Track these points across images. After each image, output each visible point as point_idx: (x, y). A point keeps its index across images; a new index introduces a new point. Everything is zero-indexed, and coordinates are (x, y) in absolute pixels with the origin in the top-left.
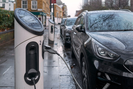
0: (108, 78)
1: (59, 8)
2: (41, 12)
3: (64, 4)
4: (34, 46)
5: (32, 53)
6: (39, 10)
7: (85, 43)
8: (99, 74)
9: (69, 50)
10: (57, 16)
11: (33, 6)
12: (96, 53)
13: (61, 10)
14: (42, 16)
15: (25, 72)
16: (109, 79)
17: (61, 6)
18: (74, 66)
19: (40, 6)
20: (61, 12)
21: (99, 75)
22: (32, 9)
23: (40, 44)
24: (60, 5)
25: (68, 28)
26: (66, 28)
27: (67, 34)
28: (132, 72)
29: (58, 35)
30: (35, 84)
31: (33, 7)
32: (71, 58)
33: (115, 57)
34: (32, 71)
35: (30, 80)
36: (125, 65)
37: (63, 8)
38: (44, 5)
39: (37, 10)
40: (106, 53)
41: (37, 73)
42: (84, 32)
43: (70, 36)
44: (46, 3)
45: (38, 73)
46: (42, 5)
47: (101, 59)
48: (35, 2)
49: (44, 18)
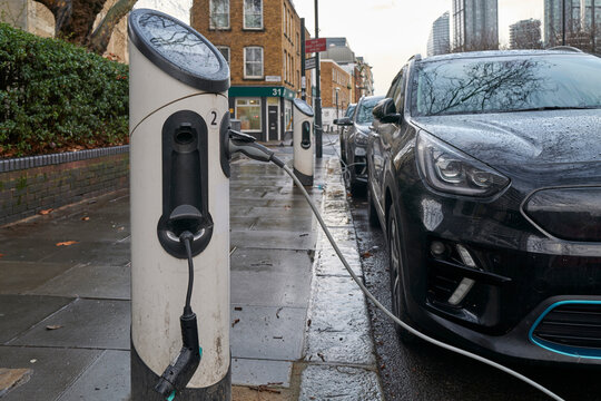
0: (468, 259)
1: (344, 74)
2: (278, 86)
3: (361, 59)
4: (189, 124)
5: (185, 150)
6: (269, 79)
7: (397, 158)
8: (437, 249)
9: (366, 207)
10: (334, 102)
11: (247, 65)
12: (428, 178)
13: (351, 83)
14: (282, 99)
15: (160, 213)
16: (472, 264)
17: (349, 68)
18: (375, 251)
19: (273, 65)
20: (349, 88)
21: (437, 252)
22: (246, 77)
23: (213, 123)
24: (346, 64)
25: (361, 129)
26: (354, 129)
27: (359, 151)
28: (549, 235)
29: (334, 161)
30: (193, 256)
31: (250, 71)
32: (368, 228)
33: (494, 188)
34: (185, 211)
35: (178, 240)
36: (525, 211)
37: (357, 75)
38: (286, 63)
39: (264, 80)
40: (464, 175)
41: (203, 218)
42: (399, 121)
43: (366, 157)
44: (294, 55)
45: (207, 221)
46: (280, 61)
47: (444, 195)
48: (258, 55)
49: (287, 106)
